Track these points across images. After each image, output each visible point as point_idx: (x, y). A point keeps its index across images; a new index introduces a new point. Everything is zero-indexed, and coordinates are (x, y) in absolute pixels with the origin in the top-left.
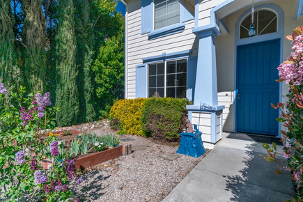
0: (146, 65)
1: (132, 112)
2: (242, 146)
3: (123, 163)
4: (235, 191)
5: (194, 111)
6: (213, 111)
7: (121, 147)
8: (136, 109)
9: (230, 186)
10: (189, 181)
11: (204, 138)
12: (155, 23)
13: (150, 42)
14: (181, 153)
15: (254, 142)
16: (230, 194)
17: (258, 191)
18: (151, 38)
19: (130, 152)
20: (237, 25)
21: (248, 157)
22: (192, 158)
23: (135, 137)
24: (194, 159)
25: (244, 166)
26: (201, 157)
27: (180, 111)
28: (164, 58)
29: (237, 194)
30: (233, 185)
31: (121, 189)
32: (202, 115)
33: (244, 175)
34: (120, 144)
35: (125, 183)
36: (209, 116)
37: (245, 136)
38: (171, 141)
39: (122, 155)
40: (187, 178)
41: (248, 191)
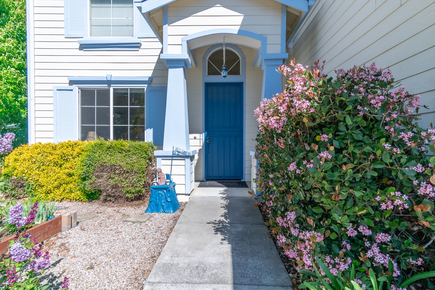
0: (75, 88)
1: (56, 164)
2: (216, 193)
3: (71, 241)
4: (223, 233)
5: (164, 157)
6: (187, 157)
7: (60, 218)
8: (65, 158)
9: (217, 230)
10: (177, 236)
11: (178, 189)
12: (91, 25)
13: (82, 52)
14: (152, 212)
15: (225, 188)
16: (220, 236)
17: (240, 228)
18: (83, 47)
19: (74, 224)
20: (204, 58)
21: (225, 202)
22: (167, 215)
23: (66, 203)
24: (171, 215)
25: (224, 211)
26: (178, 212)
27: (145, 158)
28: (109, 82)
29: (225, 234)
30: (220, 228)
31: (92, 268)
32: (175, 162)
33: (226, 218)
34: (56, 215)
35: (93, 261)
36: (182, 162)
37: (215, 183)
38: (132, 200)
39: (61, 231)
40: (173, 234)
41: (233, 230)
